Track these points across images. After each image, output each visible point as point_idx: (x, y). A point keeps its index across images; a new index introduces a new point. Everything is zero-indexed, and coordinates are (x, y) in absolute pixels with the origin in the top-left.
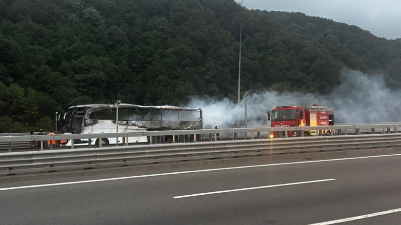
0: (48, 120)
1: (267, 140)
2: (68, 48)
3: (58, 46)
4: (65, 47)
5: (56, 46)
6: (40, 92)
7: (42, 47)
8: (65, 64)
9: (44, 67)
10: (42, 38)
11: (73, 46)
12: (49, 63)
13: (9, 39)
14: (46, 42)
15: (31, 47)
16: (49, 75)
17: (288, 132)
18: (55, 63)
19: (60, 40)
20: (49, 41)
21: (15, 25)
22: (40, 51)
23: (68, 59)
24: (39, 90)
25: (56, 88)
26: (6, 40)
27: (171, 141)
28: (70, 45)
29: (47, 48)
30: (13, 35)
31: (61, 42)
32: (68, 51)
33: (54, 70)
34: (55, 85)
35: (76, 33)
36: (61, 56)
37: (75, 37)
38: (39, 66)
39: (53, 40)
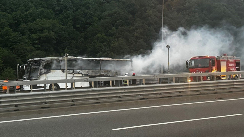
0: (12, 71)
2: (25, 13)
3: (18, 12)
4: (23, 13)
5: (16, 11)
6: (4, 49)
7: (5, 13)
8: (23, 26)
9: (6, 28)
10: (4, 6)
11: (30, 11)
12: (10, 26)
14: (8, 8)
16: (11, 35)
18: (15, 25)
19: (19, 7)
20: (10, 8)
22: (4, 16)
23: (25, 22)
24: (3, 47)
25: (17, 45)
28: (27, 11)
29: (8, 13)
31: (19, 8)
32: (26, 15)
33: (15, 31)
34: (15, 42)
35: (31, 1)
36: (20, 19)
37: (30, 4)
38: (3, 28)
39: (13, 7)
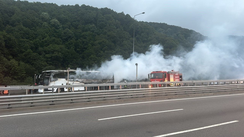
0: (31, 79)
1: (148, 89)
2: (42, 40)
4: (41, 40)
5: (36, 39)
6: (27, 64)
7: (28, 40)
8: (40, 49)
9: (29, 50)
10: (28, 35)
11: (45, 39)
12: (32, 48)
13: (10, 35)
14: (31, 37)
15: (22, 40)
16: (32, 55)
17: (159, 84)
18: (35, 48)
19: (38, 36)
21: (13, 28)
22: (27, 41)
23: (42, 46)
24: (26, 63)
26: (8, 36)
27: (97, 90)
28: (43, 39)
29: (31, 40)
30: (13, 33)
31: (38, 37)
32: (42, 42)
33: (34, 52)
34: (35, 60)
35: (46, 32)
36: (38, 44)
37: (46, 34)
38: (27, 50)
39: (34, 36)
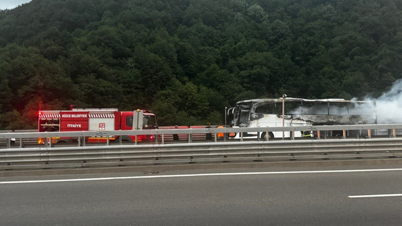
0: (218, 114)
2: (234, 46)
3: (226, 45)
4: (231, 46)
5: (223, 45)
6: (210, 89)
7: (211, 47)
8: (231, 61)
9: (214, 65)
10: (211, 39)
11: (239, 44)
12: (217, 62)
13: (184, 42)
14: (215, 42)
15: (202, 48)
16: (218, 73)
18: (222, 62)
19: (227, 39)
20: (218, 41)
21: (188, 29)
22: (210, 51)
23: (234, 57)
24: (209, 87)
25: (224, 84)
26: (181, 43)
28: (236, 43)
29: (216, 47)
30: (188, 38)
31: (228, 41)
32: (234, 49)
33: (222, 68)
34: (222, 81)
35: (241, 31)
36: (228, 54)
37: (240, 35)
38: (209, 65)
39: (221, 40)
